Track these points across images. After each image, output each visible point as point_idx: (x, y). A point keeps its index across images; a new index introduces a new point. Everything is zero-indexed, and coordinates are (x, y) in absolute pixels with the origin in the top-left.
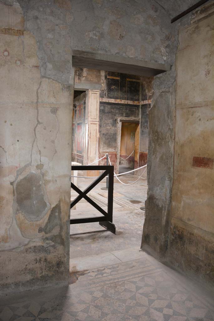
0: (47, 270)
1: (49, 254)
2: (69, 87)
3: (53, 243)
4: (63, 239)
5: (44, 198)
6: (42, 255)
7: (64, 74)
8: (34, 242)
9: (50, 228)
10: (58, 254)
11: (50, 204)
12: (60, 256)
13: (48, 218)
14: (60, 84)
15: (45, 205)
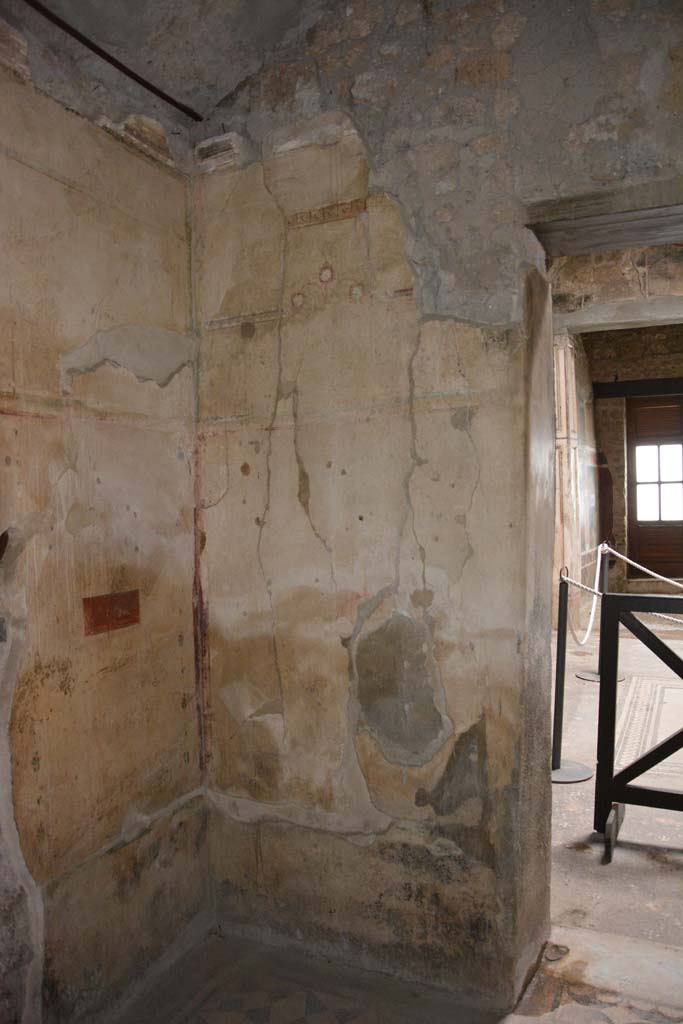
0: (439, 930)
1: (448, 883)
2: (508, 332)
3: (459, 852)
4: (491, 847)
5: (434, 699)
6: (427, 879)
7: (492, 294)
8: (403, 829)
9: (451, 798)
10: (476, 893)
11: (453, 721)
12: (480, 901)
13: (444, 765)
14: (479, 330)
15: (437, 722)
